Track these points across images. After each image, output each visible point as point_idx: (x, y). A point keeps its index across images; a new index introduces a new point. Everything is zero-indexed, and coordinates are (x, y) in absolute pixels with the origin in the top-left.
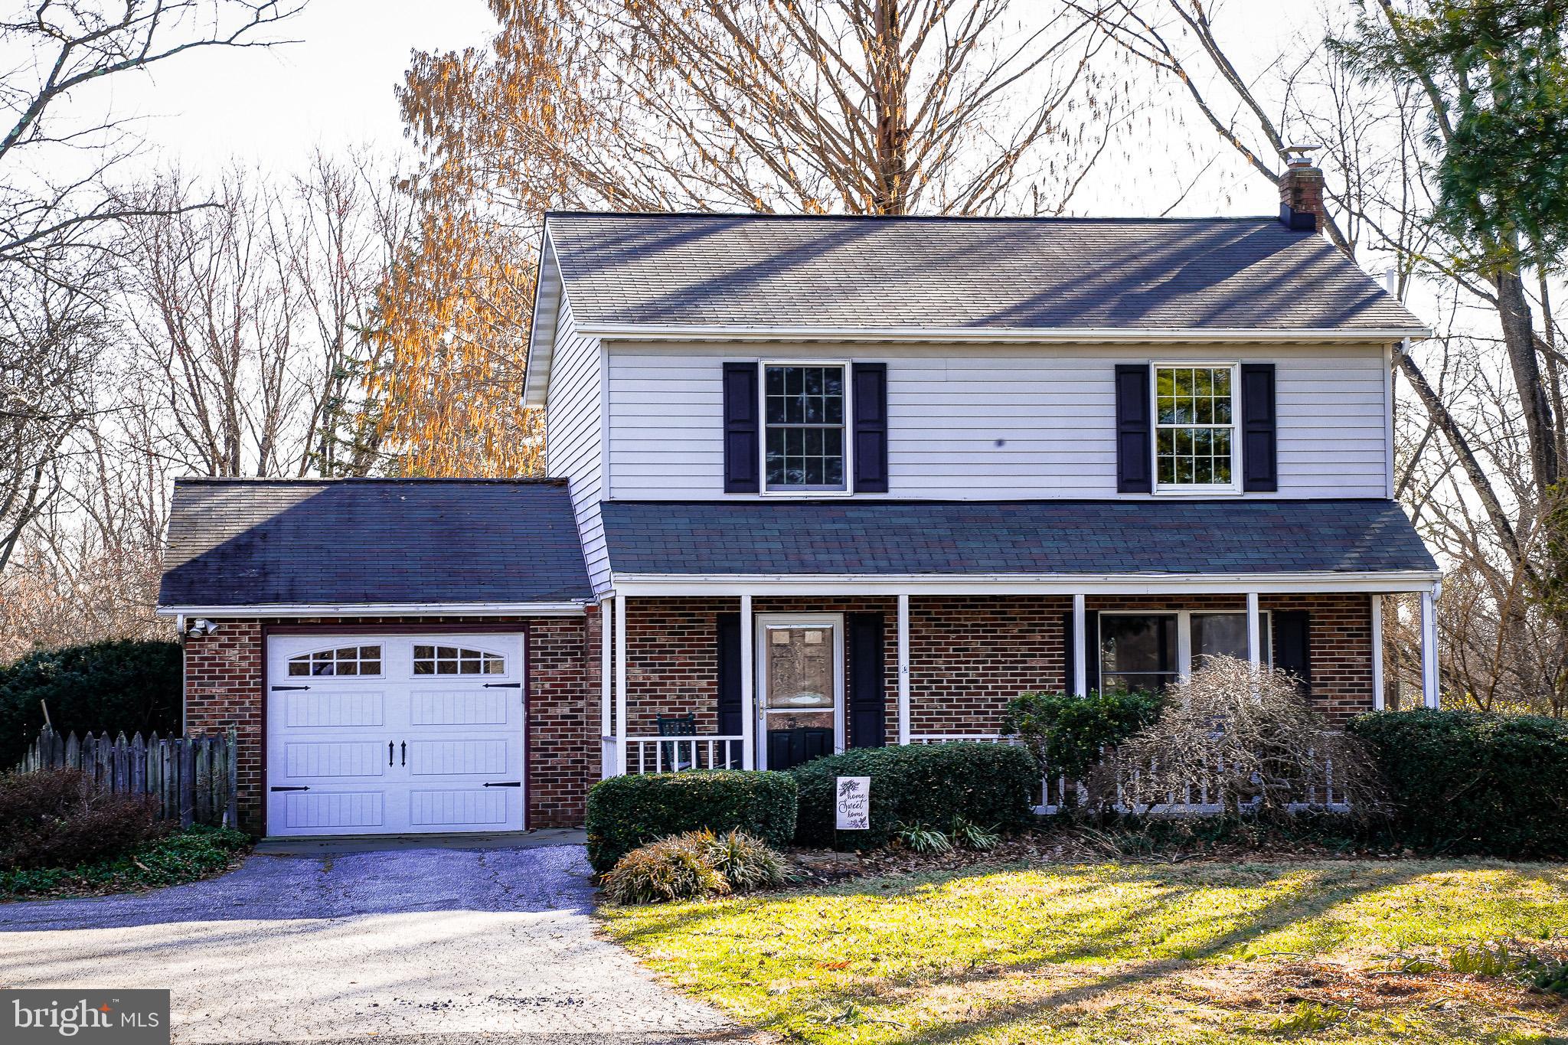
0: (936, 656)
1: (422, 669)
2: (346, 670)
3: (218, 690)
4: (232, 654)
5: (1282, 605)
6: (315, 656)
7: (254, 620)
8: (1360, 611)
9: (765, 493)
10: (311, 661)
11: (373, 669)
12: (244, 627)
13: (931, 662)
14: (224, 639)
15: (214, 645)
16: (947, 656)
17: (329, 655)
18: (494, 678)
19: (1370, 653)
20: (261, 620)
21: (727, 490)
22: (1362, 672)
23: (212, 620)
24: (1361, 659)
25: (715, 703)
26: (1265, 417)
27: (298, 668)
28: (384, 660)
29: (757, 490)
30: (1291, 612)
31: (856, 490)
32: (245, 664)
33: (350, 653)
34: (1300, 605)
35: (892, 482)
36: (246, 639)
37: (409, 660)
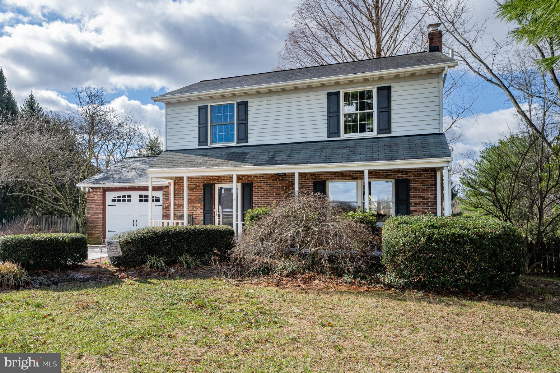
0: (269, 196)
1: (141, 201)
2: (124, 201)
3: (93, 206)
4: (96, 196)
5: (398, 177)
6: (117, 197)
7: (100, 188)
8: (432, 178)
9: (210, 146)
10: (116, 199)
11: (130, 201)
12: (99, 190)
13: (268, 198)
14: (94, 193)
15: (92, 194)
16: (273, 196)
17: (120, 197)
18: (158, 203)
19: (436, 194)
20: (102, 188)
21: (199, 145)
22: (433, 202)
23: (91, 188)
24: (433, 197)
25: (202, 211)
26: (386, 105)
27: (113, 201)
28: (132, 198)
29: (207, 145)
30: (402, 179)
31: (238, 143)
32: (98, 199)
33: (124, 196)
34: (406, 176)
35: (249, 139)
36: (99, 193)
37: (138, 198)
